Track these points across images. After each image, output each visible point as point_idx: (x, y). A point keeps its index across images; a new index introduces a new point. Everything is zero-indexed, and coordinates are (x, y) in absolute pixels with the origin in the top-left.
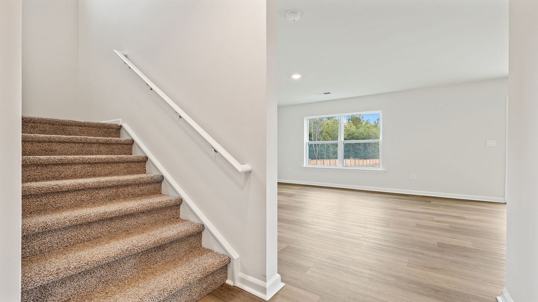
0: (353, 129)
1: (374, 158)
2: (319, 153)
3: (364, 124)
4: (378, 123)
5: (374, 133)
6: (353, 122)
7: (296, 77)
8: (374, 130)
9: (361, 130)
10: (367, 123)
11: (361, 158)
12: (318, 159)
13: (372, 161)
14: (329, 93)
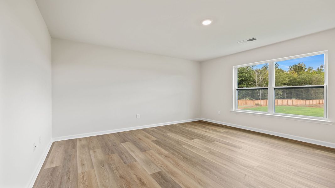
0: (295, 75)
1: (318, 99)
2: (262, 94)
3: (306, 70)
4: (321, 70)
5: (317, 78)
6: (294, 70)
7: (207, 23)
8: (317, 75)
9: (303, 76)
10: (310, 70)
11: (303, 99)
12: (262, 99)
13: (315, 102)
14: (254, 39)
